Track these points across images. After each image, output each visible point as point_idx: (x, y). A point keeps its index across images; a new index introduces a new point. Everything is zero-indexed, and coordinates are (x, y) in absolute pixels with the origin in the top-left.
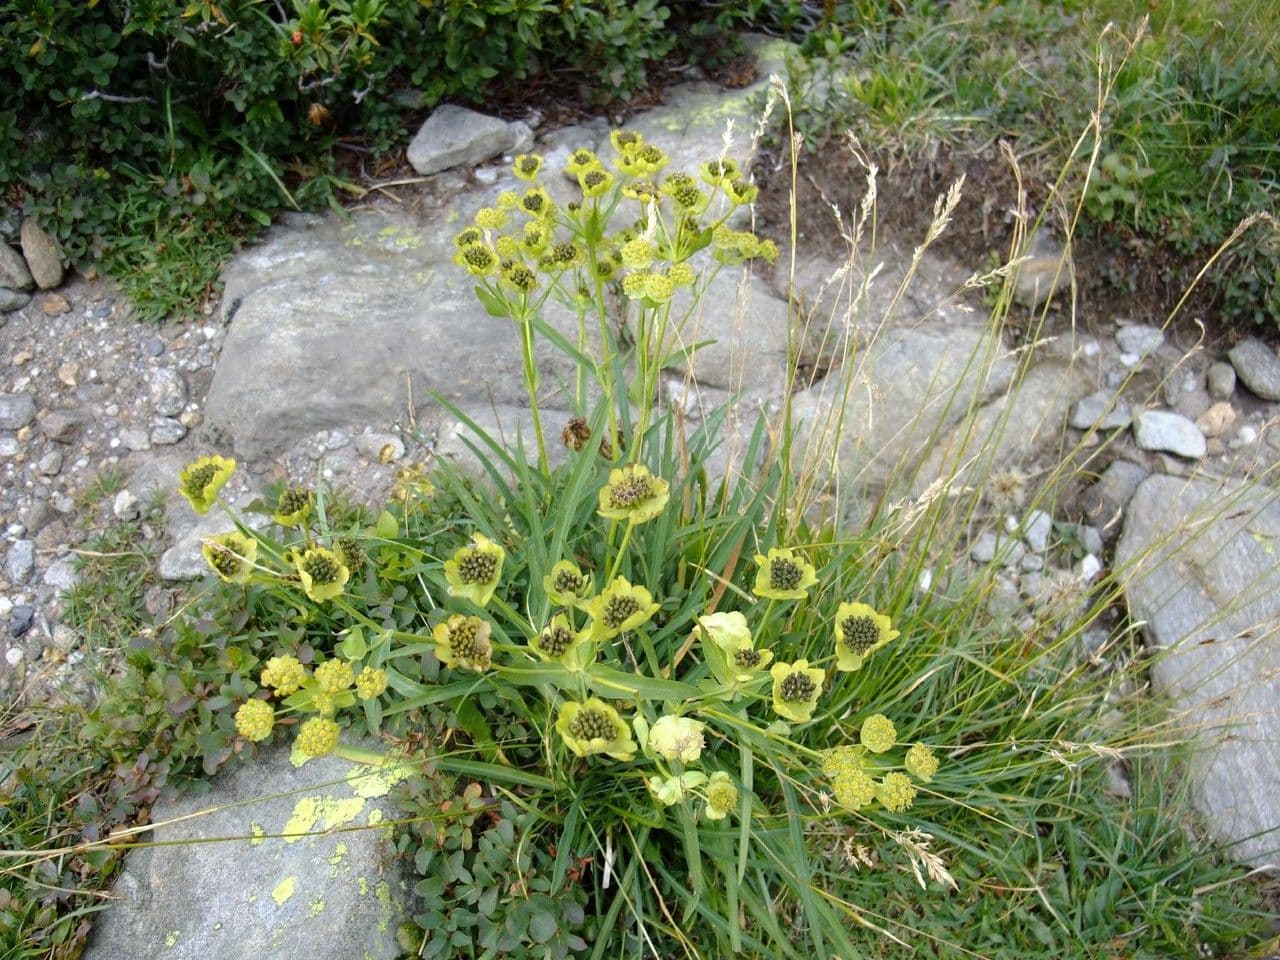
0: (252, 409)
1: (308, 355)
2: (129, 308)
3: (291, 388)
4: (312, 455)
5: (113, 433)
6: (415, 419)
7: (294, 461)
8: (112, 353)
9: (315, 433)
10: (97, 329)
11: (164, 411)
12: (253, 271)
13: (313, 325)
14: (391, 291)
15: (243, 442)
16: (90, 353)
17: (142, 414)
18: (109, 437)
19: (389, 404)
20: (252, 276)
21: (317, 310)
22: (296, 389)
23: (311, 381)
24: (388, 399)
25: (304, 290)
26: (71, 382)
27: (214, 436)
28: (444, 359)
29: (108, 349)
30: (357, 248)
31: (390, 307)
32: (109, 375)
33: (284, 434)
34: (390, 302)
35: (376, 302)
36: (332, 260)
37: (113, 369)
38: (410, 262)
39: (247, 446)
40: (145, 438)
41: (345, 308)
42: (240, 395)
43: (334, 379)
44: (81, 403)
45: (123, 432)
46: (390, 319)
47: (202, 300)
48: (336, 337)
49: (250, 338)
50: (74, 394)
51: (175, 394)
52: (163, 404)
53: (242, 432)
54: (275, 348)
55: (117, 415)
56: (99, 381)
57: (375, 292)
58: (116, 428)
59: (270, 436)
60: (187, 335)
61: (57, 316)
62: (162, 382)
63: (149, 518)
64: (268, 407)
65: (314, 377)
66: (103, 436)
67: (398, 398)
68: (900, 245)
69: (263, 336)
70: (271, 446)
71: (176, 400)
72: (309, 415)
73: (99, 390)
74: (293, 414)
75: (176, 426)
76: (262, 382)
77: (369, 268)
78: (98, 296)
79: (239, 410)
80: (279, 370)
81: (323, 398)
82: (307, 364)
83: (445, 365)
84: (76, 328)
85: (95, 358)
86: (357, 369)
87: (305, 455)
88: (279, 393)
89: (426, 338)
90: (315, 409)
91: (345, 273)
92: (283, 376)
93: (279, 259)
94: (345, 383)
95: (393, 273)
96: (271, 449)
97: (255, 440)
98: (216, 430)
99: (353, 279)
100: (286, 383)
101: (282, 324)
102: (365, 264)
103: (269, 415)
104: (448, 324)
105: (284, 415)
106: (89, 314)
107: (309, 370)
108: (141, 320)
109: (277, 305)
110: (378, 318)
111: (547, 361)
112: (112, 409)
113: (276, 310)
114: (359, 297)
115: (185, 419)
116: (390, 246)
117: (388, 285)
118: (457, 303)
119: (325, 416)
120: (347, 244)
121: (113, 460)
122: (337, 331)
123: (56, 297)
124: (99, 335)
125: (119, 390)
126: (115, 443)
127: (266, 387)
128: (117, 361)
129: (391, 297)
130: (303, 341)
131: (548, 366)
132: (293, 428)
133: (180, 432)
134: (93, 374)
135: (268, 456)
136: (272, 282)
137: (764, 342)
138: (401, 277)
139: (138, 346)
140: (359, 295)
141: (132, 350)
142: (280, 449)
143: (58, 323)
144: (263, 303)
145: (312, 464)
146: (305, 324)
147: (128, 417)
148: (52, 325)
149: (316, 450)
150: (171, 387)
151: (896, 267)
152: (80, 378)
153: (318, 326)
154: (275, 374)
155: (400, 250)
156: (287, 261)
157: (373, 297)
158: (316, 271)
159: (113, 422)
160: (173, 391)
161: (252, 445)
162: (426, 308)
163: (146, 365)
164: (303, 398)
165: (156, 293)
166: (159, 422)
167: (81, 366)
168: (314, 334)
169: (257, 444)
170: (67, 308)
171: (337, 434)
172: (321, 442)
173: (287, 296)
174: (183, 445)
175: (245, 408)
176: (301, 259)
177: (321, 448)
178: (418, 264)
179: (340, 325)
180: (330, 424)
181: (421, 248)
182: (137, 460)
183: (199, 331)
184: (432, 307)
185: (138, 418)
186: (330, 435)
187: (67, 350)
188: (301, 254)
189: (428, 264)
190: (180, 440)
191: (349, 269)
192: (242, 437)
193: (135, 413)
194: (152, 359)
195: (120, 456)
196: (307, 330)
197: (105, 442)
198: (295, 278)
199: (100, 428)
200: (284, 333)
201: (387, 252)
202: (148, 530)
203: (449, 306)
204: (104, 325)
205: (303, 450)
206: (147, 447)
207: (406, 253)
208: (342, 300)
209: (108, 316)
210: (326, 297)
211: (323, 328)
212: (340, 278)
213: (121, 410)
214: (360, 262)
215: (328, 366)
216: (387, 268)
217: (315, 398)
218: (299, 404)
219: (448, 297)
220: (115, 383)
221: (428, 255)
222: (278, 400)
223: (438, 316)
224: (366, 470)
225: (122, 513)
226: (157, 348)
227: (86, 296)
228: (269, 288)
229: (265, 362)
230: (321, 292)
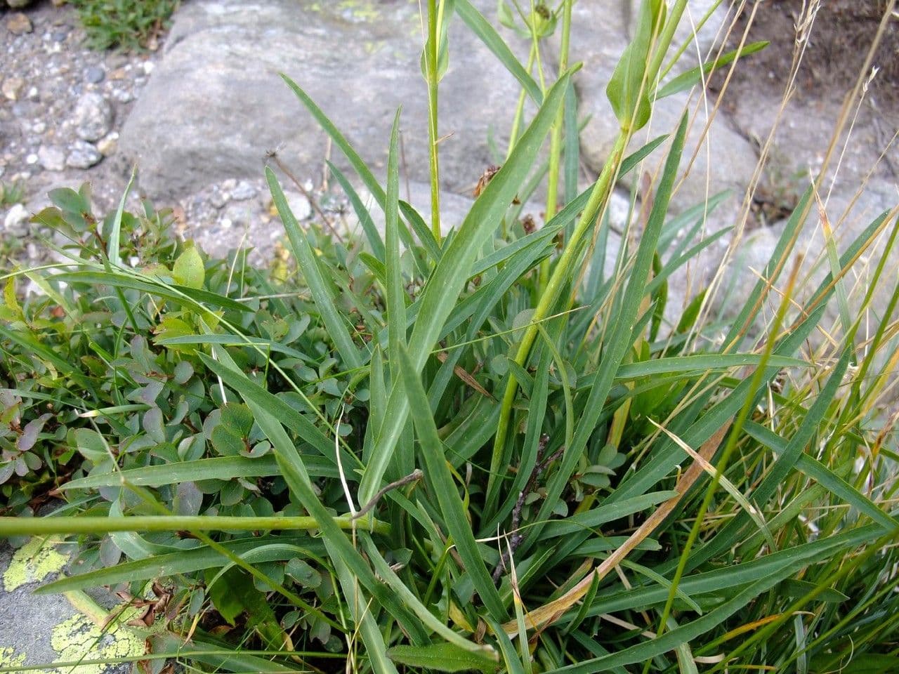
0: (162, 141)
1: (229, 96)
2: (83, 35)
3: (204, 126)
4: (215, 201)
5: (33, 150)
6: (329, 182)
7: (196, 205)
8: (56, 75)
9: (223, 180)
10: (50, 51)
11: (83, 134)
12: (205, 14)
13: (244, 68)
14: (336, 55)
15: (147, 176)
16: (37, 73)
17: (66, 136)
18: (28, 153)
19: (305, 161)
20: (201, 18)
21: (255, 56)
22: (210, 128)
23: (227, 123)
24: (304, 155)
25: (248, 37)
26: (11, 95)
27: (122, 166)
28: (372, 124)
29: (55, 70)
30: (315, 13)
31: (330, 68)
32: (47, 94)
33: (191, 175)
34: (333, 64)
35: (318, 61)
36: (286, 18)
37: (53, 90)
38: (363, 33)
39: (151, 180)
40: (61, 157)
41: (284, 60)
42: (151, 125)
43: (251, 125)
44: (14, 117)
45: (42, 150)
46: (325, 77)
47: (150, 35)
48: (264, 83)
49: (176, 71)
50: (10, 108)
51: (98, 120)
52: (84, 127)
53: (149, 164)
54: (197, 83)
55: (43, 133)
56: (37, 99)
57: (321, 52)
58: (37, 145)
59: (176, 175)
60: (128, 67)
61: (19, 35)
62: (89, 105)
63: (36, 238)
64: (177, 143)
65: (232, 119)
66: (23, 150)
67: (315, 157)
68: (879, 102)
69: (190, 70)
70: (176, 186)
71: (98, 125)
72: (219, 159)
73: (34, 107)
74: (203, 154)
75: (91, 152)
76: (176, 115)
77: (321, 32)
78: (59, 21)
79: (149, 142)
80: (196, 105)
81: (236, 143)
82: (226, 104)
83: (372, 130)
84: (33, 47)
85: (41, 78)
86: (277, 119)
87: (209, 201)
88: (191, 130)
89: (357, 99)
90: (226, 153)
91: (294, 30)
92: (199, 111)
93: (234, 9)
94: (262, 131)
95: (345, 40)
96: (176, 189)
97: (159, 176)
98: (124, 159)
99: (300, 38)
100: (201, 120)
101: (213, 63)
102: (318, 27)
103: (177, 151)
104: (384, 89)
105: (193, 154)
106: (47, 37)
107: (228, 111)
108: (91, 48)
109: (214, 45)
110: (314, 74)
111: (482, 147)
112: (40, 127)
113: (212, 50)
114: (301, 54)
115: (102, 146)
116: (347, 15)
117: (336, 49)
118: (400, 73)
119: (234, 163)
120: (306, 8)
121: (25, 175)
122: (267, 78)
123: (21, 16)
124: (50, 57)
125: (51, 110)
126: (31, 159)
127: (179, 121)
128: (59, 83)
129: (335, 60)
130: (228, 82)
131: (483, 154)
132: (201, 170)
133: (93, 158)
134: (33, 92)
135: (172, 196)
136: (219, 25)
137: (722, 170)
138: (351, 45)
139: (81, 72)
140: (302, 52)
141: (75, 75)
142: (185, 191)
143: (18, 41)
144: (201, 42)
145: (213, 211)
146: (235, 66)
147: (52, 136)
148: (12, 43)
149: (219, 197)
150: (95, 111)
151: (870, 122)
152: (21, 93)
153: (248, 70)
154: (192, 108)
155: (356, 21)
156: (240, 11)
157: (316, 56)
158: (265, 24)
159: (36, 140)
160: (96, 116)
161: (156, 180)
162: (367, 72)
163: (82, 91)
164: (217, 139)
165: (105, 20)
166: (79, 145)
167: (26, 83)
168: (242, 75)
169: (163, 181)
170: (29, 28)
171: (244, 184)
172: (227, 190)
173: (227, 40)
174: (94, 172)
175: (154, 140)
176: (255, 12)
177: (226, 197)
178: (371, 36)
179: (271, 72)
180: (240, 173)
181: (379, 23)
182: (47, 179)
183: (140, 65)
184: (373, 72)
185: (60, 140)
186: (237, 184)
187: (19, 67)
188: (257, 7)
189: (380, 38)
190: (92, 166)
191: (301, 28)
192: (146, 170)
193: (60, 134)
194: (90, 86)
195: (33, 173)
196: (236, 71)
197: (22, 158)
198: (243, 26)
199: (23, 143)
200: (212, 70)
201: (343, 21)
202: (33, 250)
203: (391, 74)
204: (57, 47)
205: (207, 196)
206: (60, 167)
207: (361, 24)
208: (283, 53)
209: (63, 40)
210: (269, 47)
211: (253, 72)
212: (288, 34)
213: (47, 129)
214: (313, 25)
215: (248, 111)
216: (339, 35)
217: (228, 142)
218: (212, 145)
219: (390, 66)
220: (50, 103)
221: (383, 30)
222: (188, 137)
223: (375, 81)
224: (265, 226)
225: (11, 226)
226: (97, 75)
227: (50, 21)
228: (214, 30)
229: (182, 95)
230: (264, 42)
